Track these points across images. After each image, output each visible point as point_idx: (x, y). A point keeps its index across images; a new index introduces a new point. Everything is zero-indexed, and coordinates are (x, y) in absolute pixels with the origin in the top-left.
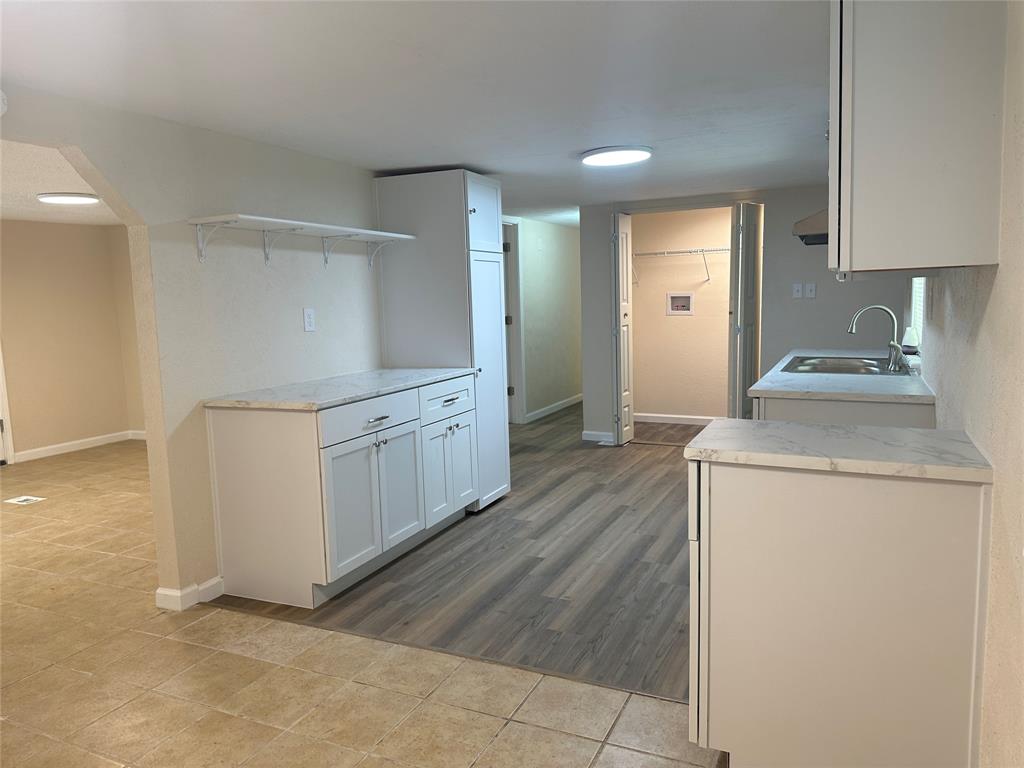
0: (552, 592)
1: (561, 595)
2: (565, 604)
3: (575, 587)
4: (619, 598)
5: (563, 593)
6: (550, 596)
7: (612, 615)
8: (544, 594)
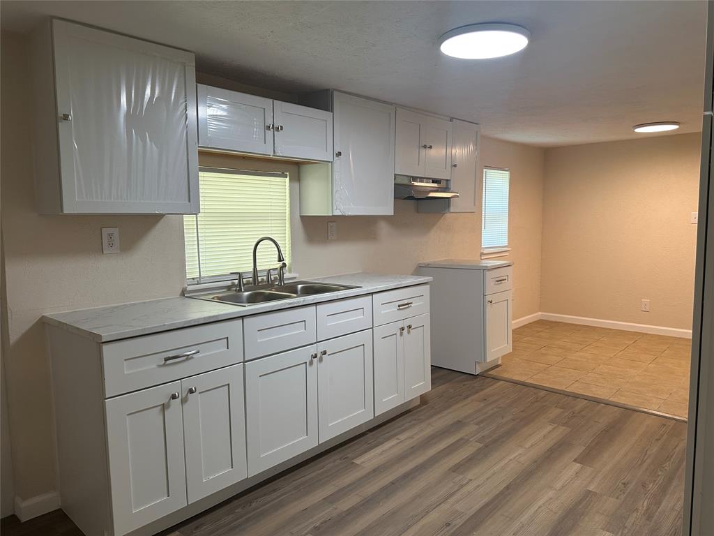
0: (562, 431)
1: (556, 427)
2: (553, 421)
3: (545, 432)
4: (514, 420)
5: (554, 429)
6: (564, 428)
7: (522, 411)
8: (568, 430)
